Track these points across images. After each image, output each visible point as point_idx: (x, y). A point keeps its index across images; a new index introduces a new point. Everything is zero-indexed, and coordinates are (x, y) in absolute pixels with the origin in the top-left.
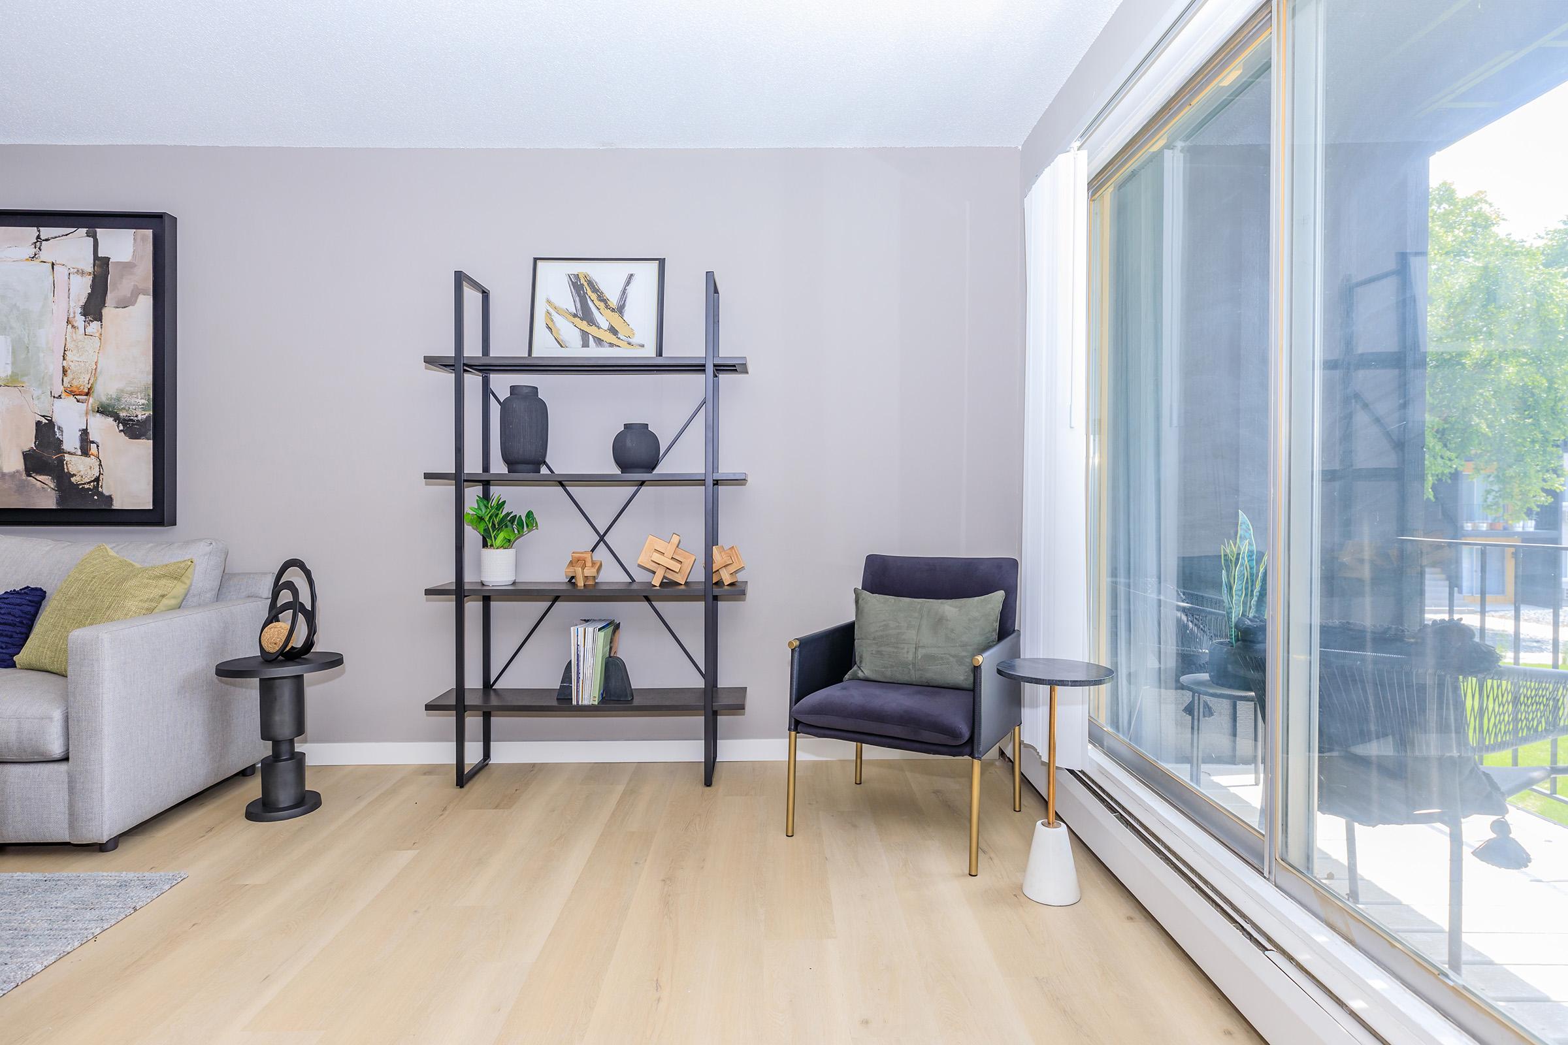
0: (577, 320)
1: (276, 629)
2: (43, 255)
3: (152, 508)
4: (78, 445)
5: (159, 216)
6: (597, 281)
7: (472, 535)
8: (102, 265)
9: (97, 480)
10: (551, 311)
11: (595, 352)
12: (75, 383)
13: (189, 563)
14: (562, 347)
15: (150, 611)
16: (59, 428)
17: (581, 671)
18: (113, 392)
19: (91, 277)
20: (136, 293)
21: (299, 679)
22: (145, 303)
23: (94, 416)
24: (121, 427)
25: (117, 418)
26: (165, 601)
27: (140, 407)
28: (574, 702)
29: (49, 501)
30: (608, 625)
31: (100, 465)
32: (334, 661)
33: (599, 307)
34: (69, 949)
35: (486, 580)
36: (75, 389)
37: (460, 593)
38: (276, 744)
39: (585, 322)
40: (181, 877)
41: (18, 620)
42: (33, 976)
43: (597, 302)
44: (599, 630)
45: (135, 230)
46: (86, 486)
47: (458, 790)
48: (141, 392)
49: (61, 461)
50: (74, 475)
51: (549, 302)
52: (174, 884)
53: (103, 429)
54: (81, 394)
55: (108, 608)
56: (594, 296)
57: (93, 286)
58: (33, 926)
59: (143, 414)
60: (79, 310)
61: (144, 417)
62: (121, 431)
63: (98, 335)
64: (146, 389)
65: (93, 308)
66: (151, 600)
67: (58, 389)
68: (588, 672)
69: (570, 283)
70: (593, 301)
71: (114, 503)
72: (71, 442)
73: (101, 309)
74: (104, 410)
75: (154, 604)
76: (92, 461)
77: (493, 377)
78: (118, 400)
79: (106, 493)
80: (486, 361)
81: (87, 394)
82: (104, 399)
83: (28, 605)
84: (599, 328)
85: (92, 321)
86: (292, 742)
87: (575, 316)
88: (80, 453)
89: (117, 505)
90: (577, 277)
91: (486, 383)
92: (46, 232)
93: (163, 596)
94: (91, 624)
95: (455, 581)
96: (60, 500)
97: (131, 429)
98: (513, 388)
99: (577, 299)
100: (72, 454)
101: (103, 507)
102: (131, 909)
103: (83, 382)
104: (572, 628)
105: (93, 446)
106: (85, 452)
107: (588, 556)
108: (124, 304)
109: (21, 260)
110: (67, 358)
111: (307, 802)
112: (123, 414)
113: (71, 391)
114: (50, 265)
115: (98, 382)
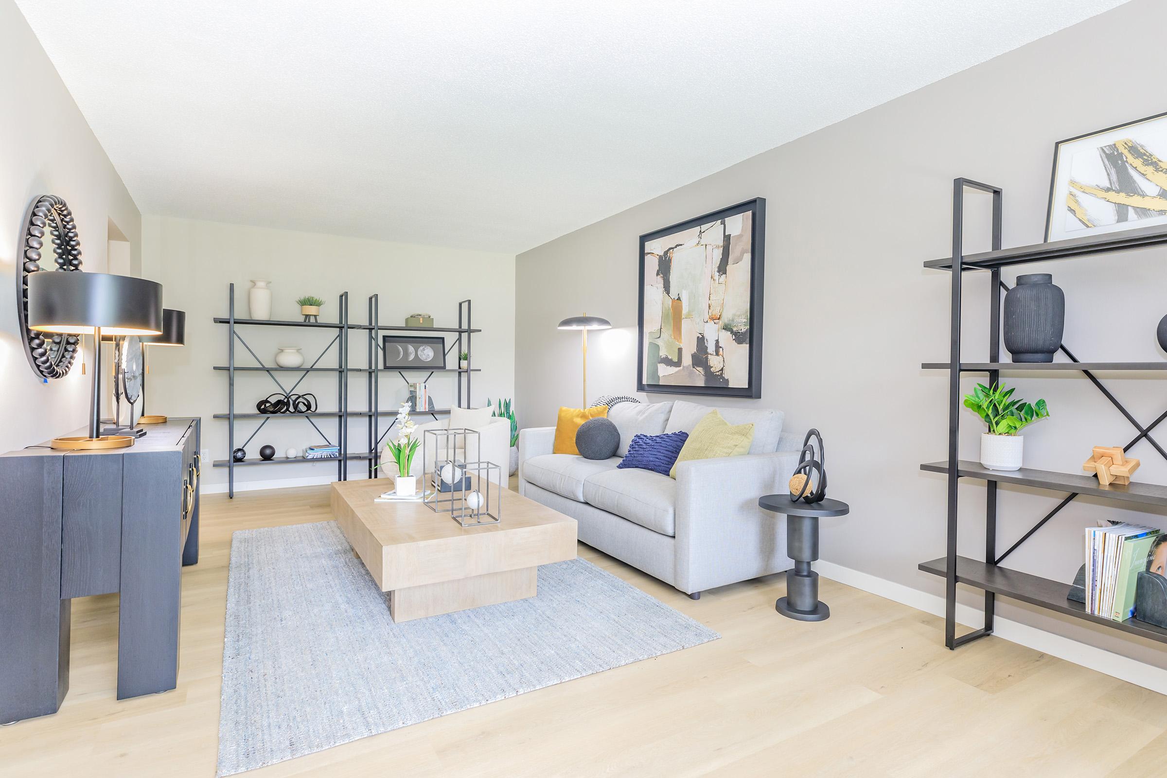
0: (1112, 195)
1: (798, 479)
2: (703, 242)
3: (747, 387)
4: (714, 349)
5: (754, 201)
6: (1142, 143)
7: (968, 419)
8: (727, 238)
9: (722, 370)
10: (1075, 191)
11: (1135, 225)
12: (714, 313)
13: (751, 426)
14: (1088, 226)
15: (729, 454)
16: (706, 340)
17: (1099, 578)
18: (730, 317)
19: (722, 249)
20: (743, 252)
21: (815, 520)
22: (748, 257)
23: (722, 331)
24: (734, 338)
25: (732, 332)
26: (737, 449)
27: (743, 327)
28: (1088, 610)
29: (701, 382)
30: (1150, 533)
31: (724, 361)
32: (842, 510)
33: (1145, 173)
34: (641, 658)
35: (985, 463)
36: (714, 317)
37: (954, 471)
38: (798, 563)
39: (1123, 194)
40: (716, 636)
41: (675, 449)
42: (619, 666)
43: (1142, 168)
44: (1126, 539)
45: (743, 214)
46: (717, 373)
47: (947, 650)
48: (744, 315)
49: (707, 358)
50: (712, 367)
51: (1073, 183)
52: (711, 640)
53: (726, 338)
54: (715, 319)
55: (706, 449)
56: (1138, 163)
57: (723, 254)
58: (637, 633)
59: (744, 328)
60: (717, 269)
61: (745, 330)
62: (734, 339)
63: (724, 282)
64: (746, 312)
65: (722, 269)
66: (729, 448)
67: (707, 317)
68: (1109, 582)
69: (1104, 156)
70: (1136, 168)
71: (729, 384)
72: (711, 349)
73: (726, 266)
74: (727, 328)
75: (730, 451)
76: (720, 358)
77: (1004, 270)
78: (733, 320)
79: (726, 378)
80: (997, 254)
81: (719, 319)
82: (726, 321)
83: (680, 442)
84: (1144, 195)
85: (722, 275)
86: (809, 564)
87: (1108, 190)
88: (715, 354)
89: (730, 386)
90: (1114, 147)
91: (996, 276)
92: (704, 227)
93: (736, 446)
94: (698, 458)
95: (948, 460)
96: (706, 381)
97: (739, 338)
98: (1019, 279)
99: (1113, 172)
100: (711, 355)
101: (725, 386)
102: (681, 646)
103: (716, 312)
104: (1087, 529)
105: (721, 349)
106: (717, 354)
107: (1118, 454)
108: (736, 262)
109: (693, 247)
110: (711, 299)
111: (819, 611)
112: (735, 329)
113: (712, 318)
114: (705, 246)
115: (724, 311)
